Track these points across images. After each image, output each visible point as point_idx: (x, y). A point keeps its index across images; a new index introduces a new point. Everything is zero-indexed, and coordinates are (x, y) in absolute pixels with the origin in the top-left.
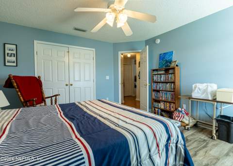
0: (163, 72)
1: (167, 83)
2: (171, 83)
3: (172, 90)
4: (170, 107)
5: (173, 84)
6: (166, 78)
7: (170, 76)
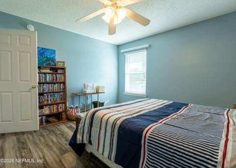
0: (48, 71)
1: (55, 83)
2: (60, 83)
3: (61, 91)
4: (58, 109)
5: (62, 85)
6: (53, 78)
7: (59, 76)
